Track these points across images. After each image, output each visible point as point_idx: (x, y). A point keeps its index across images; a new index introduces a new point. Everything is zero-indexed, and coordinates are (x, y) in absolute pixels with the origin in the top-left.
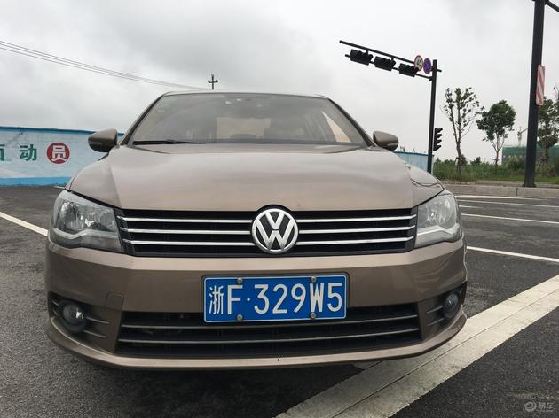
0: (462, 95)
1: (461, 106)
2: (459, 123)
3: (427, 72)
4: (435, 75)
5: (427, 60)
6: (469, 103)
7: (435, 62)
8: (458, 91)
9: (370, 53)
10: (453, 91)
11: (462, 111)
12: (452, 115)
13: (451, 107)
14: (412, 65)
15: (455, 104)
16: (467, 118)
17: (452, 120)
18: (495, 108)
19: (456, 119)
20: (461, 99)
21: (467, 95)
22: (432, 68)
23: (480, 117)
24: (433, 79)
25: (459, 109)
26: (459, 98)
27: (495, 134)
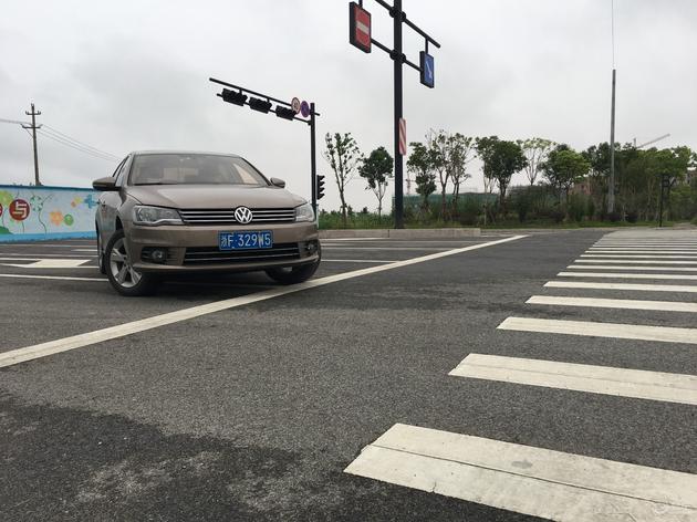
0: (343, 141)
1: (342, 152)
2: (341, 169)
3: (305, 115)
4: (313, 118)
5: (305, 103)
6: (350, 150)
7: (313, 105)
8: (338, 137)
9: (244, 93)
10: (333, 136)
11: (343, 157)
12: (333, 161)
13: (332, 153)
14: (289, 108)
15: (336, 150)
16: (348, 164)
17: (334, 166)
18: (374, 154)
19: (338, 166)
20: (341, 145)
21: (347, 141)
22: (309, 111)
23: (362, 164)
24: (312, 123)
25: (340, 155)
26: (339, 144)
27: (376, 182)
